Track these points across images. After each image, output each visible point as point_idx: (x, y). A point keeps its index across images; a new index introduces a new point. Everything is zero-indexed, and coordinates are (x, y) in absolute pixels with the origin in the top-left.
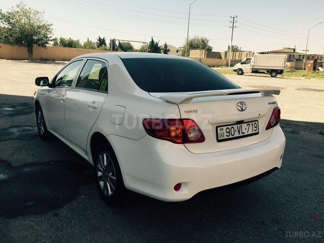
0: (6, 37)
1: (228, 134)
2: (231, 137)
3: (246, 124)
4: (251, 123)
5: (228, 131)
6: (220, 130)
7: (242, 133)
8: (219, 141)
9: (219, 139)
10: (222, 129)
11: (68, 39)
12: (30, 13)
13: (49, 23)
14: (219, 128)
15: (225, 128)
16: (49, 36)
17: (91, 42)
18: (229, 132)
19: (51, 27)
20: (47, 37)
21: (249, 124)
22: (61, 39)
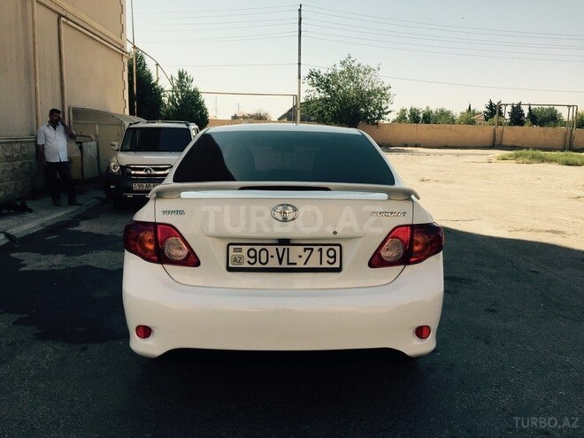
0: (320, 112)
1: (252, 261)
2: (258, 265)
3: (303, 247)
4: (316, 248)
5: (252, 253)
6: (235, 250)
7: (289, 264)
8: (230, 269)
9: (231, 265)
10: (240, 250)
11: (424, 109)
12: (358, 72)
13: (385, 85)
14: (231, 248)
15: (245, 249)
16: (383, 106)
17: (474, 111)
18: (255, 257)
19: (388, 92)
20: (381, 108)
21: (312, 250)
22: (411, 110)
